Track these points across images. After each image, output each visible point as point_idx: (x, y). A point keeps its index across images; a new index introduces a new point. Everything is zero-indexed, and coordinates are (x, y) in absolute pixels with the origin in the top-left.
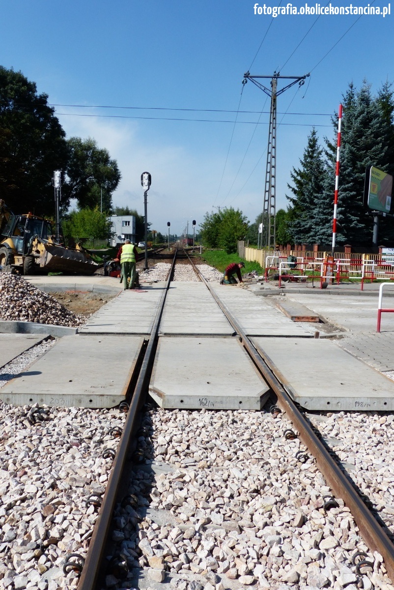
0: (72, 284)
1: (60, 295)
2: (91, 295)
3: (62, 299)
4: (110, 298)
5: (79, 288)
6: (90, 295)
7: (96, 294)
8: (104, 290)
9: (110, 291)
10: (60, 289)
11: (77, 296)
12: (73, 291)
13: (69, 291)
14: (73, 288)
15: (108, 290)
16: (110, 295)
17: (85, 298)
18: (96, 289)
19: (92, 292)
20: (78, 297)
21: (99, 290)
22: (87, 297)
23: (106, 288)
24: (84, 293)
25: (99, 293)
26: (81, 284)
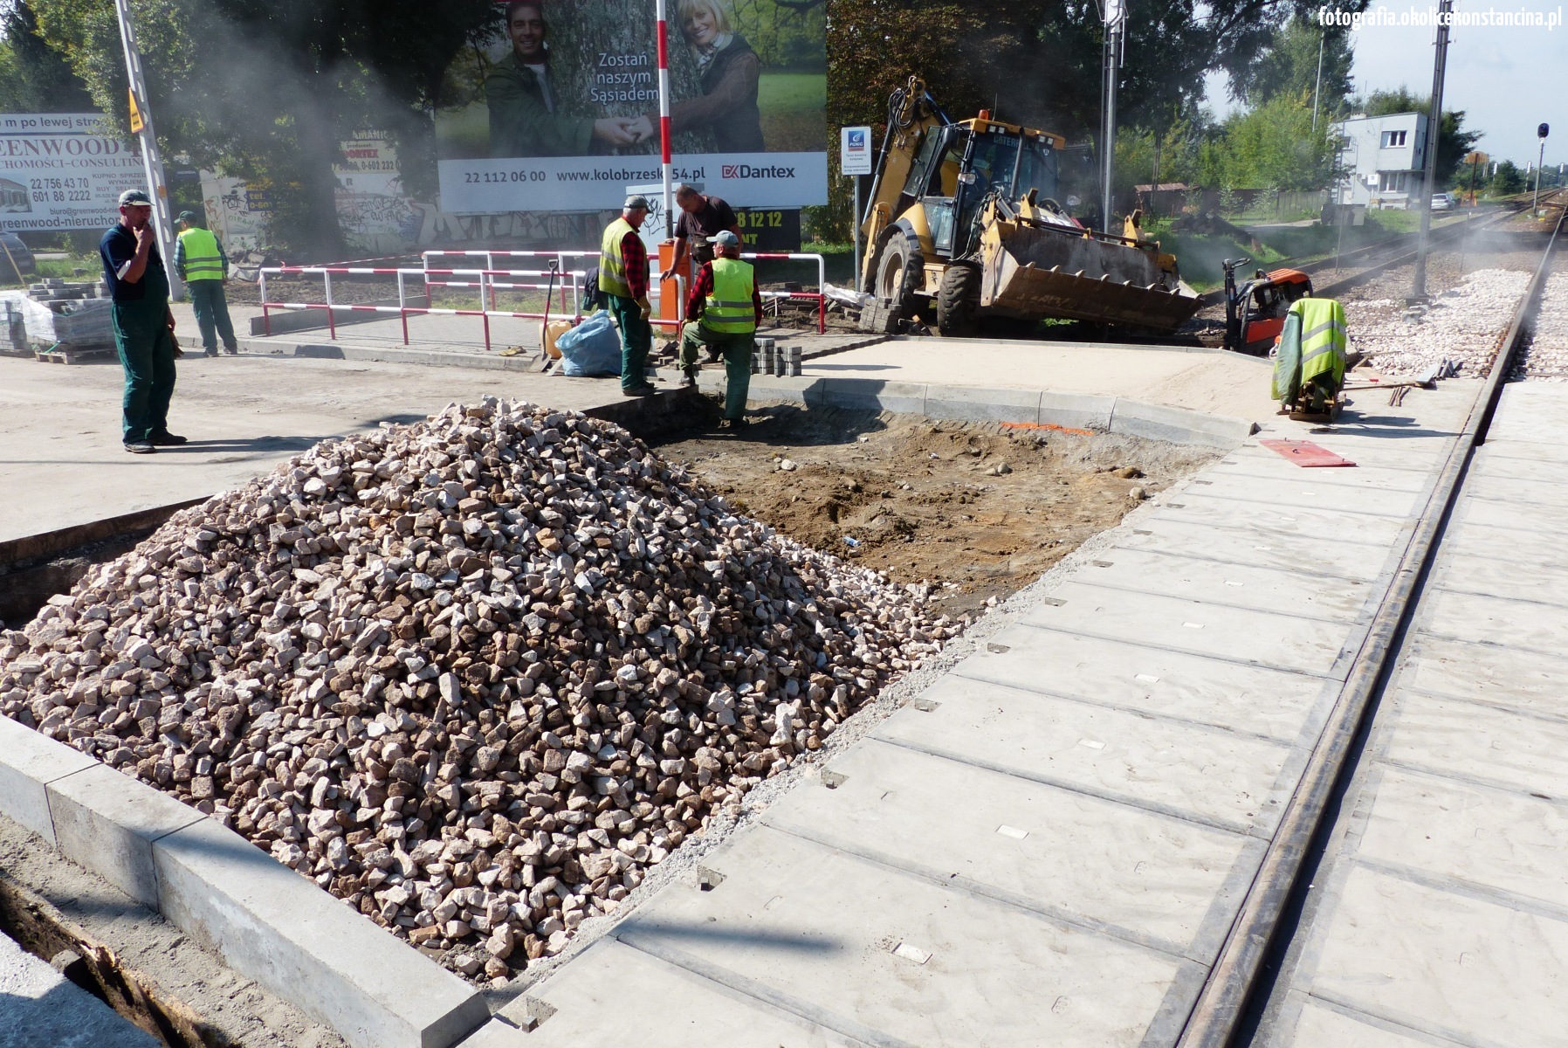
0: (1030, 394)
1: (972, 441)
2: (1100, 444)
3: (977, 455)
4: (1178, 465)
5: (1053, 411)
6: (1095, 447)
7: (1123, 443)
8: (1157, 428)
9: (1186, 433)
10: (981, 410)
11: (1042, 443)
12: (1030, 420)
13: (1015, 421)
14: (1030, 411)
15: (1174, 430)
16: (1183, 453)
17: (1070, 455)
18: (1121, 420)
19: (1105, 430)
20: (1045, 452)
21: (1137, 424)
22: (1083, 452)
23: (1166, 420)
24: (1074, 433)
25: (1136, 442)
26: (1063, 397)
